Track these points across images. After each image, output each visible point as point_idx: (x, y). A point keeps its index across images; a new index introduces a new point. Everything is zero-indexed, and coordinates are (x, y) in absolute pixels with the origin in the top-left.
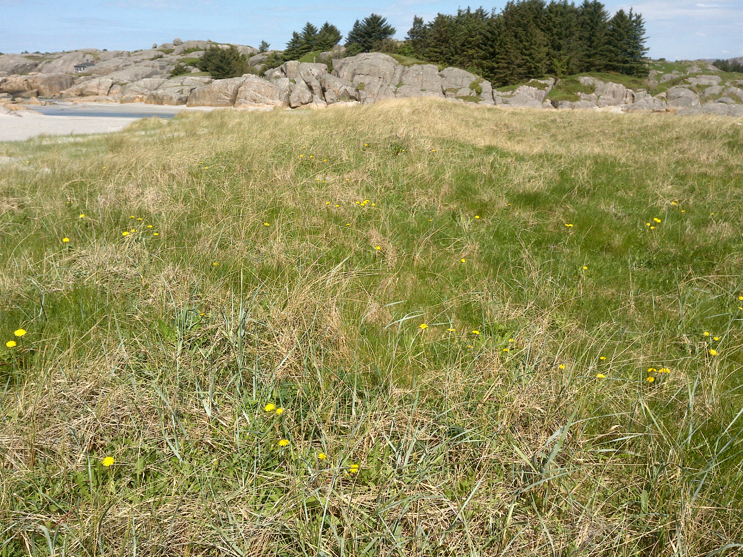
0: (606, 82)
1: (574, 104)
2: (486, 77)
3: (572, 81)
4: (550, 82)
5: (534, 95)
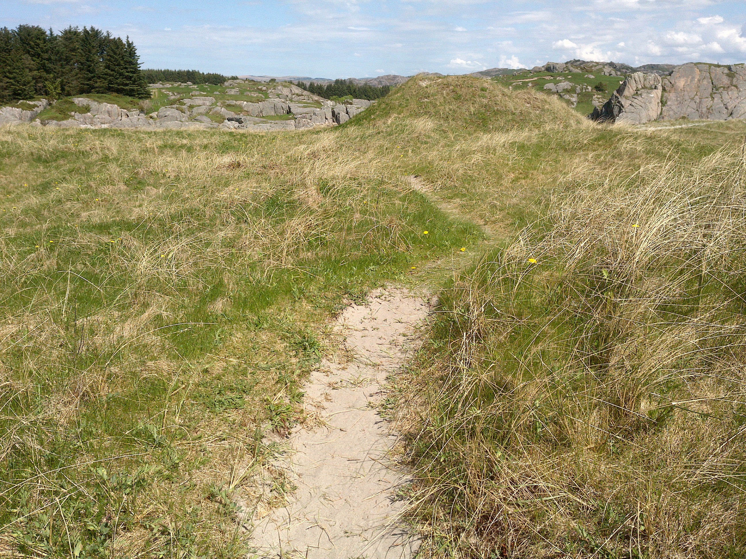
0: (100, 103)
1: (60, 122)
3: (66, 102)
4: (40, 103)
5: (17, 115)
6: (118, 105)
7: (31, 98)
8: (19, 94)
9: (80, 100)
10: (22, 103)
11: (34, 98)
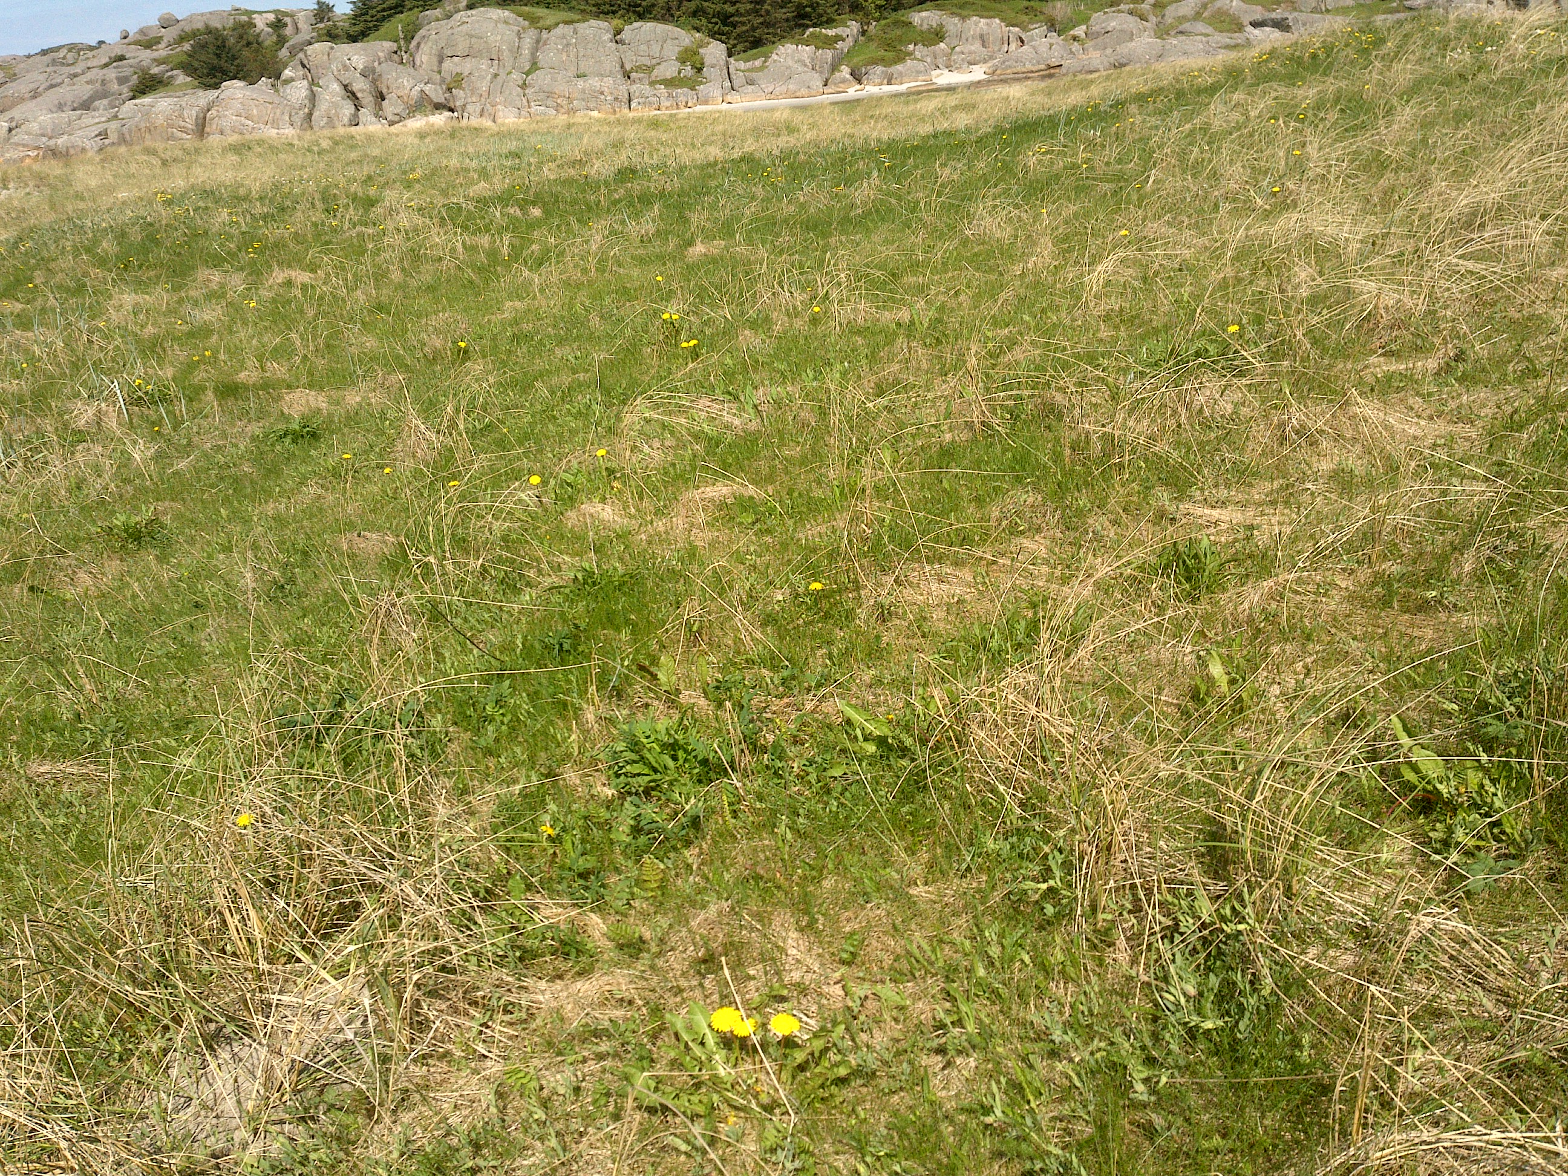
0: (964, 18)
1: (891, 70)
2: (713, 35)
3: (897, 23)
4: (848, 31)
5: (807, 61)
6: (1002, 20)
7: (830, 22)
8: (807, 16)
9: (923, 18)
10: (812, 34)
11: (833, 21)
